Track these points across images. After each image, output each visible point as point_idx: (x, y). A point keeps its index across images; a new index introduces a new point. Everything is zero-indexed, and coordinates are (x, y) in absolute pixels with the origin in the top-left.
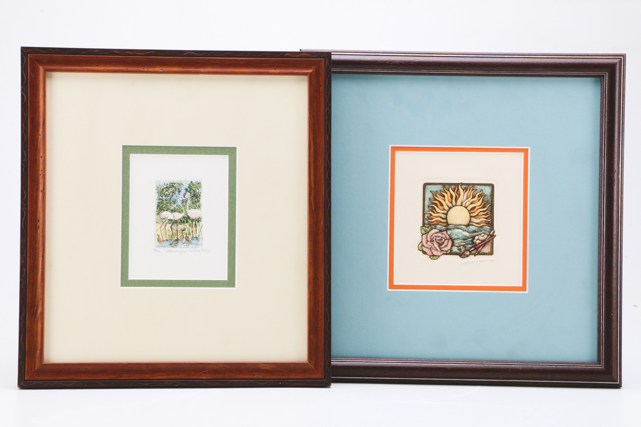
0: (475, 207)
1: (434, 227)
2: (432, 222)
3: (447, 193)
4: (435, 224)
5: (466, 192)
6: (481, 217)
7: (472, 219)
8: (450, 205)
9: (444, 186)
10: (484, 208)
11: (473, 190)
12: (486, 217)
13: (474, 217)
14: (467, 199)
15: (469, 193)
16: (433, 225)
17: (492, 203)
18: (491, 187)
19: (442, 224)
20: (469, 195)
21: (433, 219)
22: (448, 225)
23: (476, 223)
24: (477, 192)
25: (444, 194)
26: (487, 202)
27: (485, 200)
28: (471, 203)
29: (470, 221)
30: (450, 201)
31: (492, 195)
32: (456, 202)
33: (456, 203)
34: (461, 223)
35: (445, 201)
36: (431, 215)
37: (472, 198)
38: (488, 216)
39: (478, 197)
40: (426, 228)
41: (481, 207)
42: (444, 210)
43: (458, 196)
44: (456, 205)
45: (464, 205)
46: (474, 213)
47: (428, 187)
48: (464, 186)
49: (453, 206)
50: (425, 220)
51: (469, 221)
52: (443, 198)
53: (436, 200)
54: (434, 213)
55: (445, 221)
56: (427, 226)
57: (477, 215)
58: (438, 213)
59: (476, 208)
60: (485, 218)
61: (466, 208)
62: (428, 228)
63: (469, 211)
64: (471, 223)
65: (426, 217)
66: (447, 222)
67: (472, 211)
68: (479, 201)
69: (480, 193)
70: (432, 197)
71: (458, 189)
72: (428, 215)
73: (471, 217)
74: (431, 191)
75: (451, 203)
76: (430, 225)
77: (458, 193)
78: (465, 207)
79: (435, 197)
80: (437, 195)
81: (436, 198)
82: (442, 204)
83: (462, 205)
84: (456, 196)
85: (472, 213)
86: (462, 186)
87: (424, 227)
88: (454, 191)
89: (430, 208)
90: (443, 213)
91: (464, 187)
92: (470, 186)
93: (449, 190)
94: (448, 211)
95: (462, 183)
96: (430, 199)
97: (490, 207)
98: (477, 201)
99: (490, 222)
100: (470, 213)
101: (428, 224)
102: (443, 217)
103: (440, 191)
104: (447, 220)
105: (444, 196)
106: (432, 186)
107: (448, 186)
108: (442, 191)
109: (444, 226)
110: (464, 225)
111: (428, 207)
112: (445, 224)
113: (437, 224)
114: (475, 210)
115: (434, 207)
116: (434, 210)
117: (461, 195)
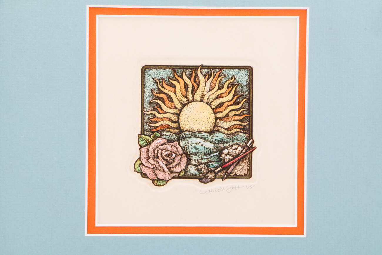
0: (223, 103)
1: (158, 135)
2: (156, 127)
3: (178, 82)
4: (160, 130)
5: (208, 79)
6: (233, 118)
7: (219, 121)
8: (184, 100)
9: (174, 71)
10: (237, 104)
11: (219, 76)
12: (240, 118)
13: (221, 119)
14: (210, 90)
15: (214, 82)
16: (158, 132)
17: (249, 97)
18: (247, 71)
19: (171, 130)
20: (213, 85)
21: (157, 122)
22: (181, 131)
23: (224, 128)
24: (225, 79)
25: (175, 83)
26: (242, 95)
27: (239, 91)
28: (217, 98)
29: (215, 125)
30: (184, 94)
31: (249, 83)
32: (193, 94)
33: (193, 96)
34: (201, 129)
35: (175, 94)
36: (155, 116)
37: (219, 89)
38: (243, 116)
39: (228, 87)
40: (147, 137)
41: (232, 102)
42: (175, 108)
43: (196, 86)
44: (193, 101)
45: (205, 100)
46: (222, 112)
47: (149, 71)
48: (206, 70)
49: (189, 103)
50: (145, 125)
51: (213, 125)
52: (173, 89)
53: (162, 92)
54: (159, 113)
55: (176, 125)
56: (148, 133)
57: (227, 116)
58: (165, 113)
59: (225, 105)
60: (238, 120)
61: (209, 104)
62: (150, 136)
63: (213, 109)
64: (216, 129)
65: (146, 119)
66: (179, 127)
67: (219, 110)
68: (229, 93)
69: (232, 81)
70: (156, 88)
71: (197, 75)
72: (150, 116)
73: (216, 119)
74: (153, 79)
75: (186, 97)
76: (153, 132)
77: (197, 81)
78: (207, 103)
79: (160, 87)
80: (164, 84)
81: (162, 89)
82: (171, 98)
83: (202, 101)
84: (193, 86)
85: (218, 112)
86: (203, 70)
87: (143, 136)
88: (190, 79)
89: (153, 105)
90: (173, 114)
91: (205, 71)
92: (216, 71)
93: (182, 77)
94: (181, 110)
95: (202, 66)
96: (152, 90)
97: (247, 103)
98: (226, 94)
99: (247, 127)
100: (215, 113)
101: (150, 130)
102: (173, 119)
103: (168, 78)
104: (179, 124)
105: (174, 86)
106: (155, 71)
107: (180, 71)
108: (171, 78)
109: (175, 133)
110: (205, 132)
111: (149, 103)
112: (176, 131)
113: (164, 131)
114: (223, 108)
115: (158, 104)
116: (159, 109)
117: (200, 85)
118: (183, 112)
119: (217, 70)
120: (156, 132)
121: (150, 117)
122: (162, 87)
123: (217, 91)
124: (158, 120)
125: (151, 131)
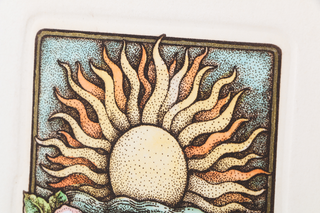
0: (206, 136)
1: (65, 198)
2: (61, 179)
3: (111, 73)
4: (69, 188)
5: (176, 71)
6: (228, 175)
7: (194, 179)
8: (121, 119)
9: (103, 46)
10: (240, 141)
11: (201, 66)
12: (245, 177)
13: (201, 174)
14: (179, 100)
15: (189, 79)
16: (63, 190)
17: (269, 124)
18: (268, 59)
19: (91, 189)
20: (186, 86)
21: (63, 167)
22: (112, 195)
23: (206, 199)
24: (216, 74)
25: (103, 75)
26: (253, 118)
27: (246, 108)
28: (195, 119)
29: (187, 189)
30: (122, 104)
31: (271, 90)
32: (141, 107)
33: (141, 112)
34: (154, 195)
35: (103, 102)
36: (59, 153)
37: (199, 98)
38: (253, 173)
39: (221, 97)
40: (41, 200)
41: (228, 135)
42: (102, 136)
43: (148, 87)
44: (142, 123)
45: (167, 124)
46: (203, 157)
47: (51, 43)
48: (173, 50)
49: (131, 127)
50: (39, 171)
51: (182, 189)
52: (99, 91)
53: (75, 96)
54: (67, 145)
55: (100, 179)
56: (44, 192)
57: (213, 167)
58: (81, 146)
59: (211, 140)
60: (239, 182)
61: (175, 135)
62: (47, 199)
63: (183, 148)
64: (189, 198)
65: (41, 159)
66: (108, 185)
67: (196, 151)
68: (222, 111)
69: (230, 80)
70: (63, 84)
71: (150, 60)
72: (48, 151)
73: (190, 172)
74: (59, 62)
75: (125, 111)
76: (54, 190)
77: (150, 73)
78: (171, 132)
79: (72, 84)
80: (80, 76)
81: (76, 88)
82: (94, 112)
83: (159, 124)
84: (142, 86)
85: (195, 157)
86: (166, 49)
87: (33, 196)
88: (136, 68)
89: (56, 126)
90: (96, 150)
91: (170, 51)
92: (194, 51)
93: (118, 63)
94: (113, 143)
95: (164, 37)
96: (55, 89)
97: (264, 141)
98: (215, 113)
100: (187, 159)
101: (48, 184)
102: (97, 164)
103: (90, 61)
104: (109, 177)
105: (101, 84)
106: (63, 43)
107: (117, 46)
108: (96, 62)
109: (99, 199)
110: (164, 203)
111: (49, 120)
112: (102, 193)
113: (76, 189)
114: (207, 146)
115: (67, 123)
116: (68, 136)
117: (158, 85)
118: (117, 147)
119: (198, 50)
120: (60, 192)
121: (49, 154)
122: (77, 82)
123: (194, 103)
124: (65, 163)
125: (49, 188)
